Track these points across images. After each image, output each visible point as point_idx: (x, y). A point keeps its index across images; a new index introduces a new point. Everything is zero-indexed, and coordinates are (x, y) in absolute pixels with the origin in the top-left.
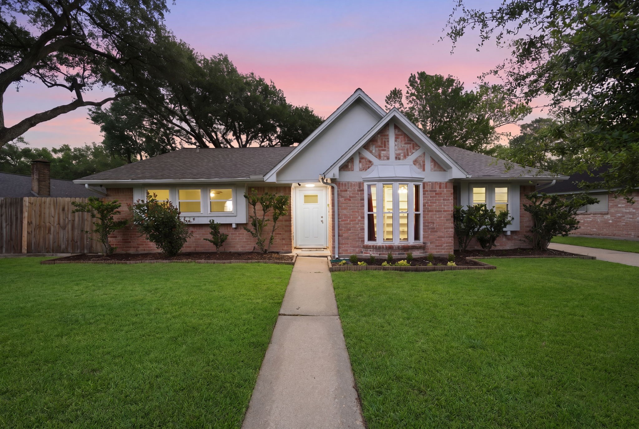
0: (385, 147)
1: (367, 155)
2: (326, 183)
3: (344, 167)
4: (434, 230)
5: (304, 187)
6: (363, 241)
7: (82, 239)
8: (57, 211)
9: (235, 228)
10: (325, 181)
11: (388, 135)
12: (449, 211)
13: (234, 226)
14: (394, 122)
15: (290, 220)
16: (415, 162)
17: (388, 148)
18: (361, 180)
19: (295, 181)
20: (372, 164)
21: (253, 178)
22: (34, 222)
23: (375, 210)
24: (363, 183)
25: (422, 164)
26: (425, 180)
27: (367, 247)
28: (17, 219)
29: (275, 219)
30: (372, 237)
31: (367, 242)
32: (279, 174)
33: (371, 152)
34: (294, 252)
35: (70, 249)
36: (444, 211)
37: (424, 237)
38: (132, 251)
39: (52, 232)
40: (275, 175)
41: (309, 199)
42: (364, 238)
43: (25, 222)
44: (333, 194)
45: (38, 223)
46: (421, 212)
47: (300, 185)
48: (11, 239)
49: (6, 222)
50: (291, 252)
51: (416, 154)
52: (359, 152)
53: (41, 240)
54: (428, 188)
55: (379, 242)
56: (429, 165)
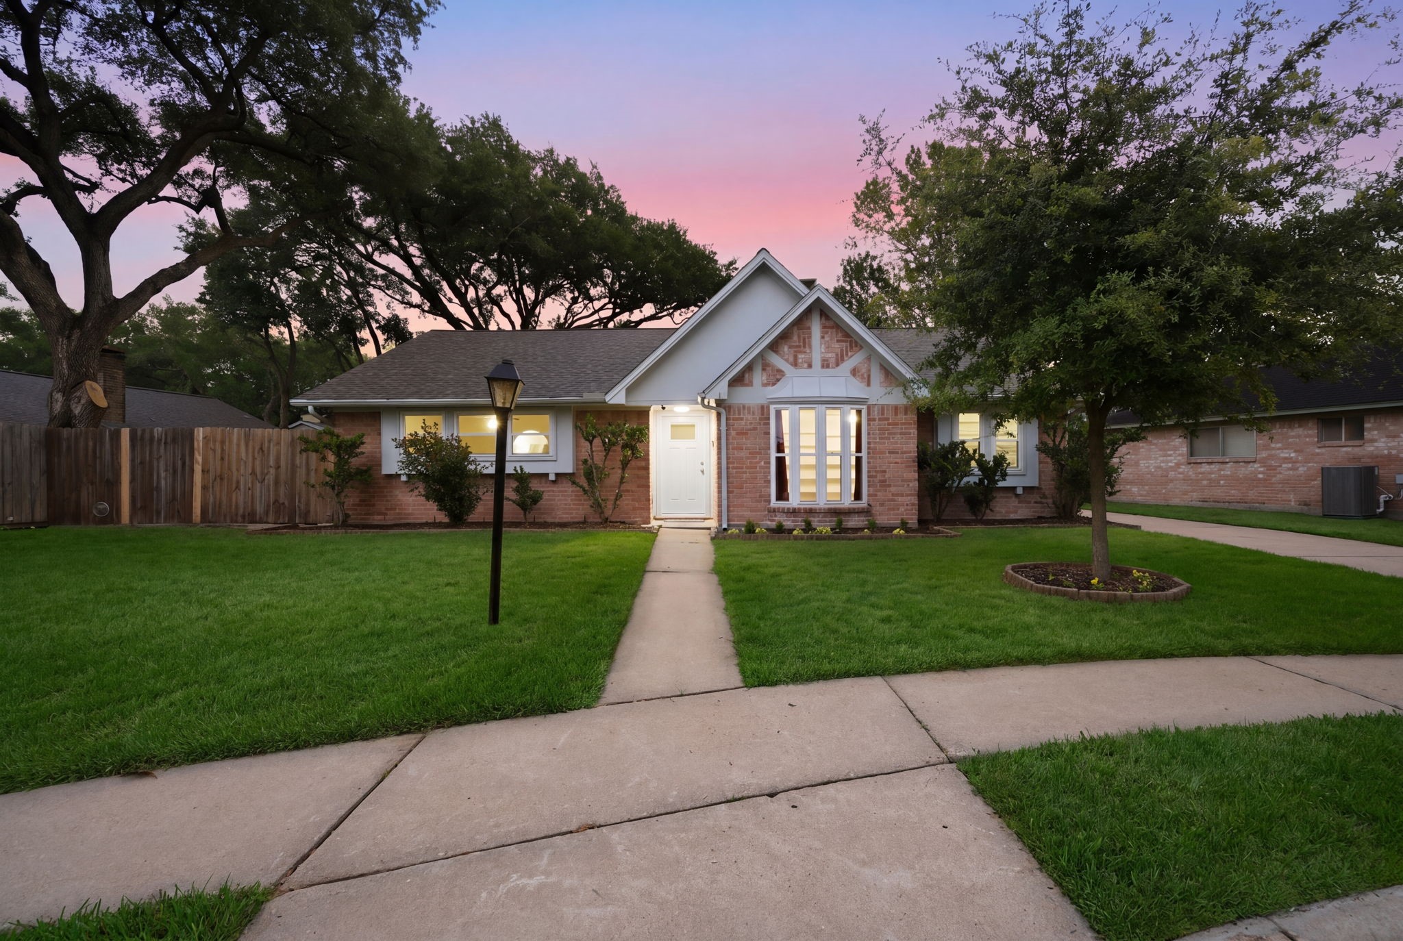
0: (805, 347)
1: (776, 361)
2: (708, 407)
3: (738, 381)
4: (884, 484)
5: (672, 411)
6: (769, 502)
7: (292, 499)
8: (250, 450)
9: (554, 482)
10: (706, 402)
11: (809, 328)
12: (910, 452)
13: (552, 477)
14: (819, 308)
15: (647, 468)
16: (854, 372)
17: (810, 347)
18: (764, 402)
19: (656, 402)
20: (783, 375)
21: (587, 397)
22: (212, 468)
23: (787, 450)
24: (768, 408)
25: (865, 376)
26: (870, 402)
27: (774, 511)
28: (184, 464)
29: (625, 464)
30: (782, 493)
31: (774, 503)
32: (630, 390)
33: (782, 357)
34: (654, 524)
35: (271, 518)
36: (902, 453)
37: (869, 495)
38: (377, 519)
39: (242, 487)
40: (624, 392)
41: (678, 431)
42: (769, 495)
43: (198, 469)
44: (719, 425)
45: (218, 473)
46: (864, 454)
47: (663, 408)
48: (174, 499)
49: (166, 470)
50: (649, 523)
51: (856, 359)
52: (761, 355)
53: (224, 499)
54: (875, 414)
55: (794, 501)
56: (877, 376)
